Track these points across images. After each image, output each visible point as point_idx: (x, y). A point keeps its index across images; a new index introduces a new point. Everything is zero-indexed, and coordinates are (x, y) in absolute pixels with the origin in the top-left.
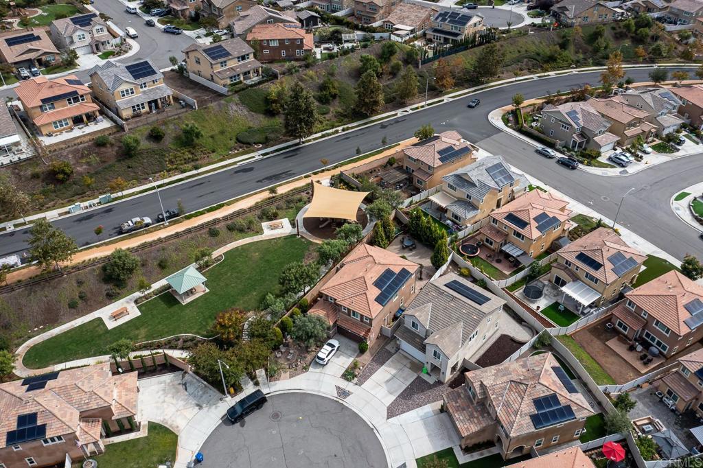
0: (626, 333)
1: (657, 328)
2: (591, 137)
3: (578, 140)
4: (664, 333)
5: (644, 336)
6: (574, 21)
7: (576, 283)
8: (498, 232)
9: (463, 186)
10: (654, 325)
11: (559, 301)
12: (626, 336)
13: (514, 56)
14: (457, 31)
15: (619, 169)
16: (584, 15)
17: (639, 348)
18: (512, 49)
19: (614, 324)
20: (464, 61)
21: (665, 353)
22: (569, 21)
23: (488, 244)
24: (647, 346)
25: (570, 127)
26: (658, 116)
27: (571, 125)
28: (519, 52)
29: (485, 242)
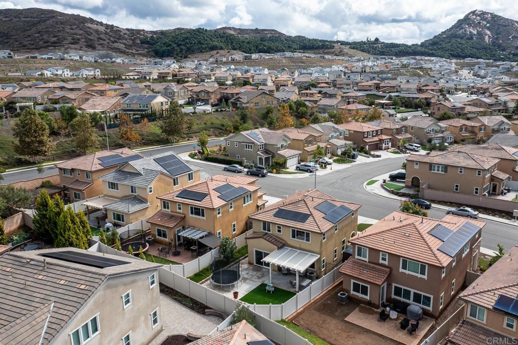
0: (368, 298)
1: (407, 272)
2: (274, 152)
3: (264, 156)
4: (419, 275)
5: (393, 296)
6: (248, 105)
7: (281, 250)
8: (172, 217)
9: (125, 179)
10: (401, 270)
11: (266, 282)
12: (369, 303)
13: (201, 126)
14: (145, 108)
15: (307, 175)
16: (254, 100)
17: (394, 315)
18: (198, 122)
19: (348, 292)
20: (154, 128)
21: (430, 309)
22: (244, 105)
23: (162, 238)
24: (402, 308)
25: (253, 145)
26: (330, 139)
27: (253, 143)
28: (206, 124)
29: (157, 237)
